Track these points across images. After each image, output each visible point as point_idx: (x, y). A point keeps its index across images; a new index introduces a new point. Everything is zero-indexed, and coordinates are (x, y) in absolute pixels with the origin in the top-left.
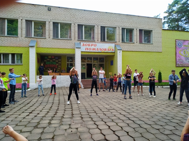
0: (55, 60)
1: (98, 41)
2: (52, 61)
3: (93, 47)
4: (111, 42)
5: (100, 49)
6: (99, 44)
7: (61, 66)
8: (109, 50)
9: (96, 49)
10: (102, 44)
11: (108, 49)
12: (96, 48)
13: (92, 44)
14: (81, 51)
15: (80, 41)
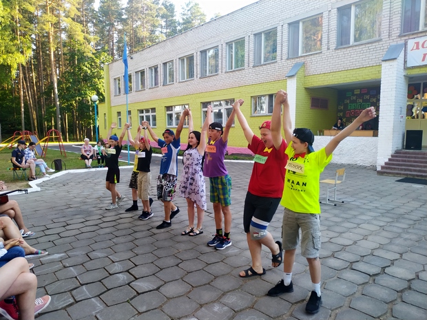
0: (370, 98)
14: (409, 65)
15: (407, 38)
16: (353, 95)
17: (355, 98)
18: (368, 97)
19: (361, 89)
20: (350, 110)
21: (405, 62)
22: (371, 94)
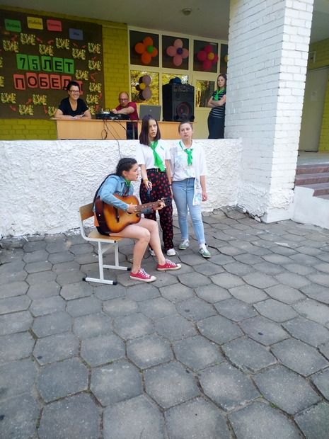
0: (71, 46)
2: (49, 50)
7: (103, 88)
16: (26, 30)
17: (31, 39)
18: (65, 44)
19: (45, 19)
20: (24, 72)
22: (72, 36)
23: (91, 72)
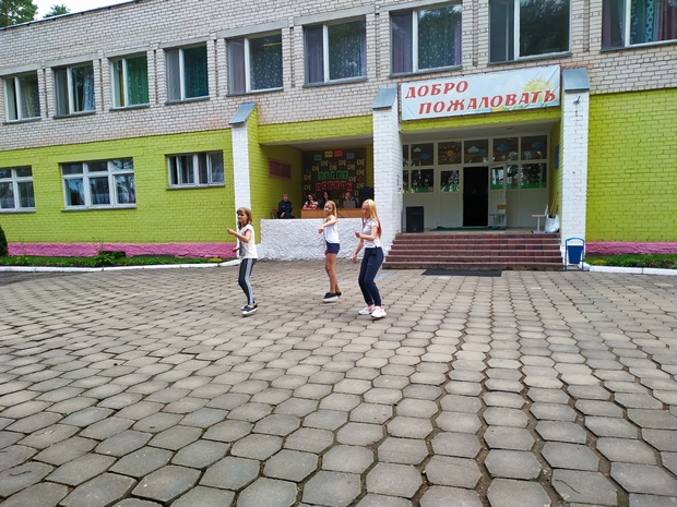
0: (347, 163)
1: (475, 64)
3: (453, 95)
4: (542, 60)
5: (486, 99)
6: (483, 76)
8: (531, 99)
9: (466, 104)
10: (496, 75)
11: (526, 95)
12: (465, 97)
13: (447, 85)
14: (404, 118)
15: (399, 80)
17: (326, 163)
18: (344, 163)
19: (334, 151)
20: (321, 181)
21: (400, 113)
22: (348, 158)
23: (358, 177)
